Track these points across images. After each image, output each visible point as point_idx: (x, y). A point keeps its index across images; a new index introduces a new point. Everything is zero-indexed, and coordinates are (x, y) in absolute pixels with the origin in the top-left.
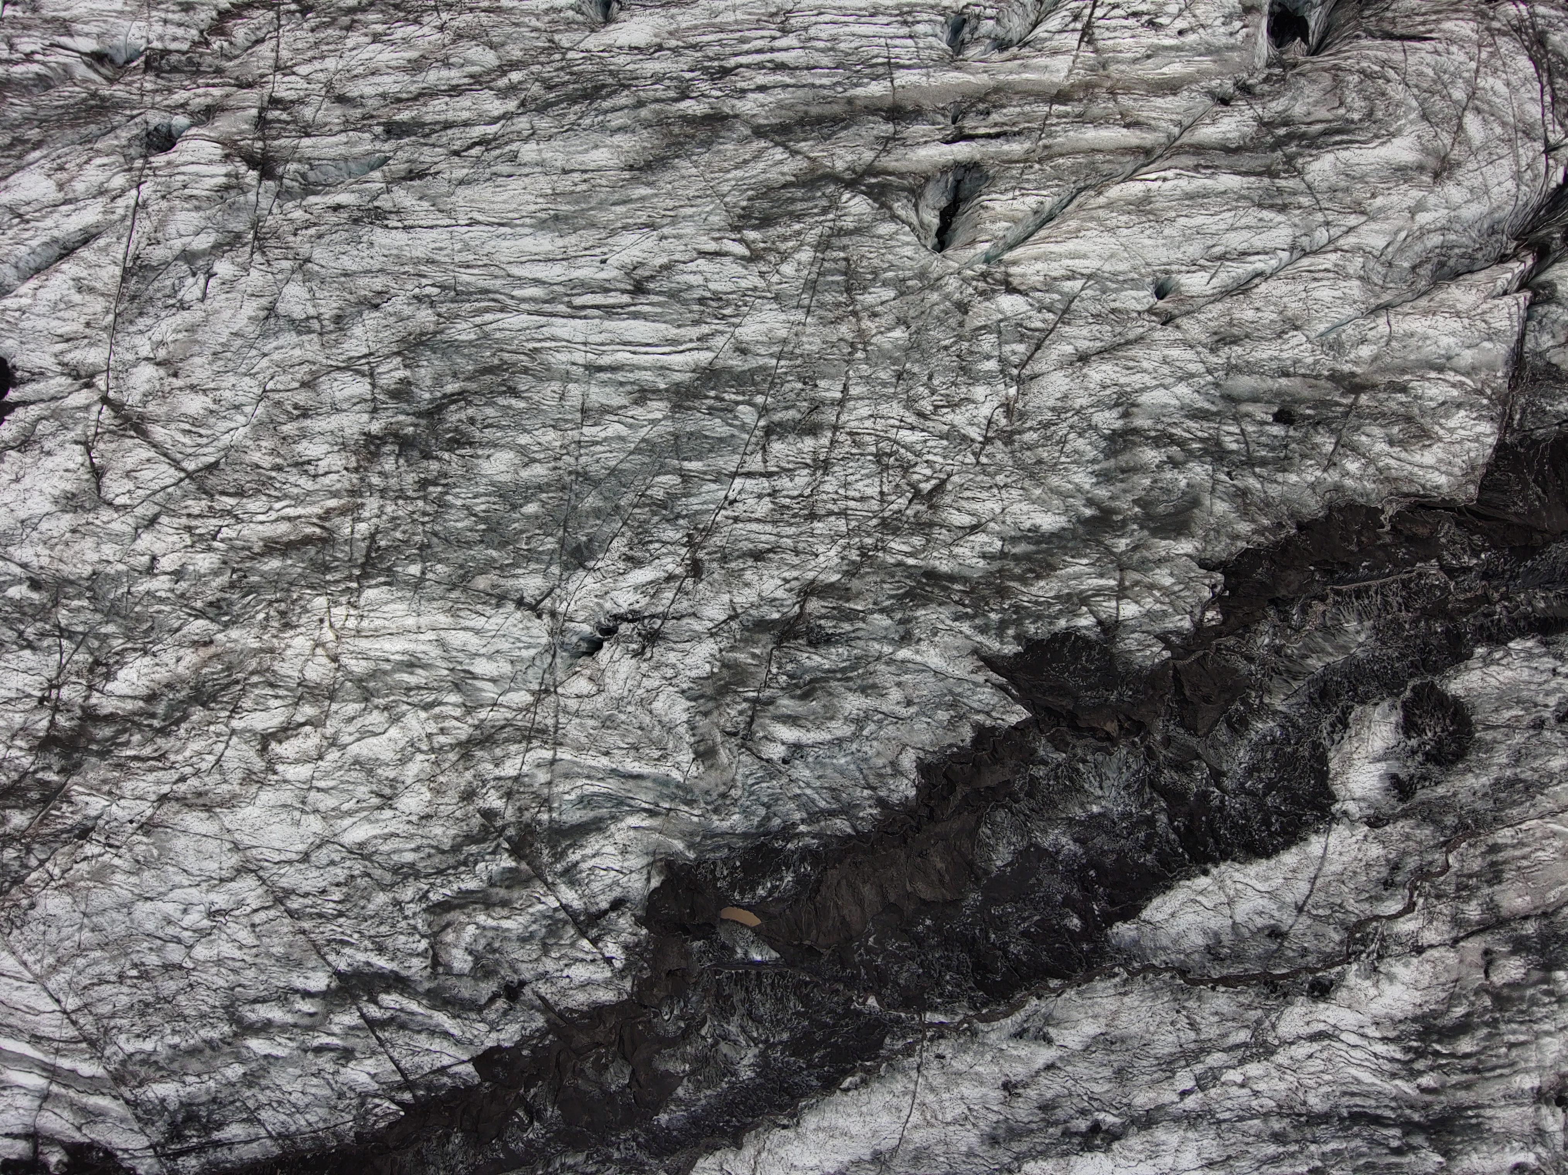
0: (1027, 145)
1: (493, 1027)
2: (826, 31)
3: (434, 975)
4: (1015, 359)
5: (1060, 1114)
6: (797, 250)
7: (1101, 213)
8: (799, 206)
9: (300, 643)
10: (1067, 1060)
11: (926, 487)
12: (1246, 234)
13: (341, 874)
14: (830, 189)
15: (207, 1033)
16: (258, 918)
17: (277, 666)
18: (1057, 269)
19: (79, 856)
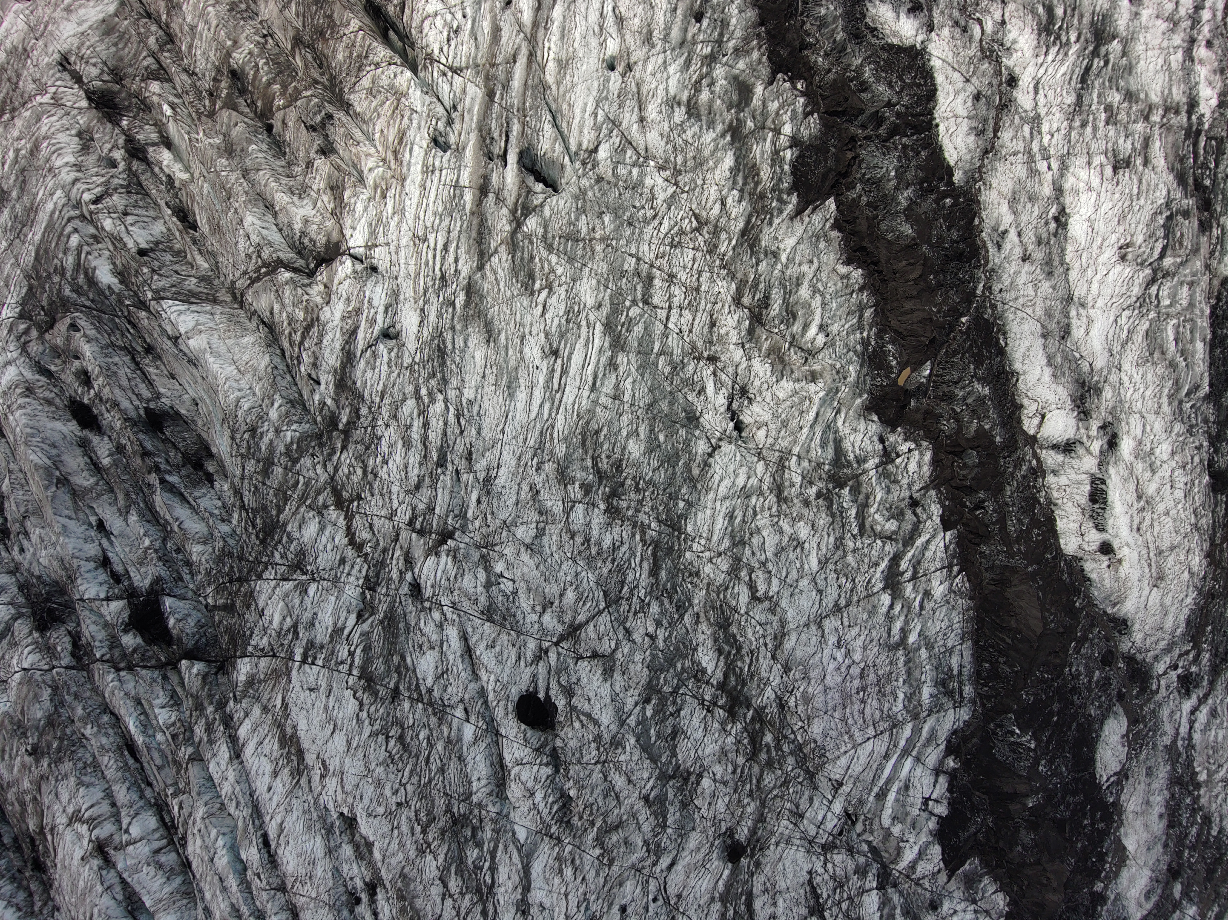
0: (515, 121)
1: (930, 517)
2: (430, 216)
3: (896, 540)
4: (635, 157)
5: (1045, 236)
6: (550, 263)
7: (562, 89)
8: (526, 256)
9: (708, 569)
10: (1018, 225)
11: (695, 224)
12: (591, 10)
13: (832, 576)
14: (520, 236)
15: (901, 663)
16: (846, 623)
17: (717, 584)
18: (590, 122)
19: (793, 710)
